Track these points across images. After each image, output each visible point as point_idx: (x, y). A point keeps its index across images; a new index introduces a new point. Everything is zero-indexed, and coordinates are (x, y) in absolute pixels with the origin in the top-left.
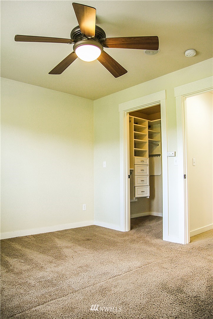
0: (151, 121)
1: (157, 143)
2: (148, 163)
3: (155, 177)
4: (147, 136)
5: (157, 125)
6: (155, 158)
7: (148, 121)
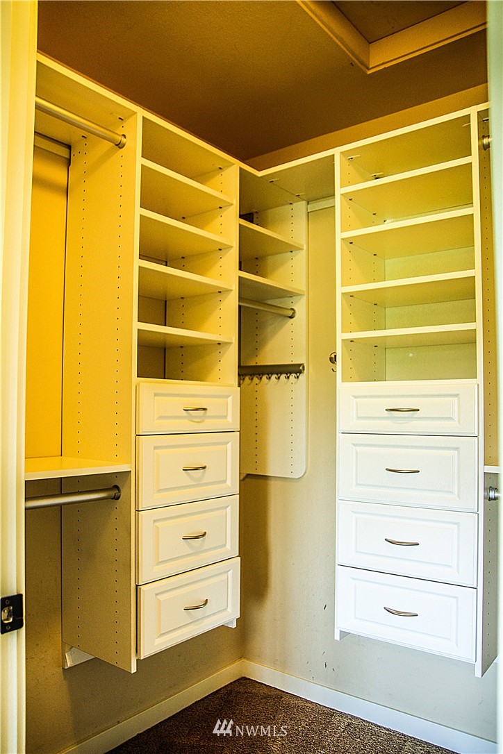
0: (260, 174)
1: (287, 303)
2: (232, 419)
3: (273, 487)
4: (233, 256)
5: (288, 207)
6: (272, 387)
7: (241, 169)
